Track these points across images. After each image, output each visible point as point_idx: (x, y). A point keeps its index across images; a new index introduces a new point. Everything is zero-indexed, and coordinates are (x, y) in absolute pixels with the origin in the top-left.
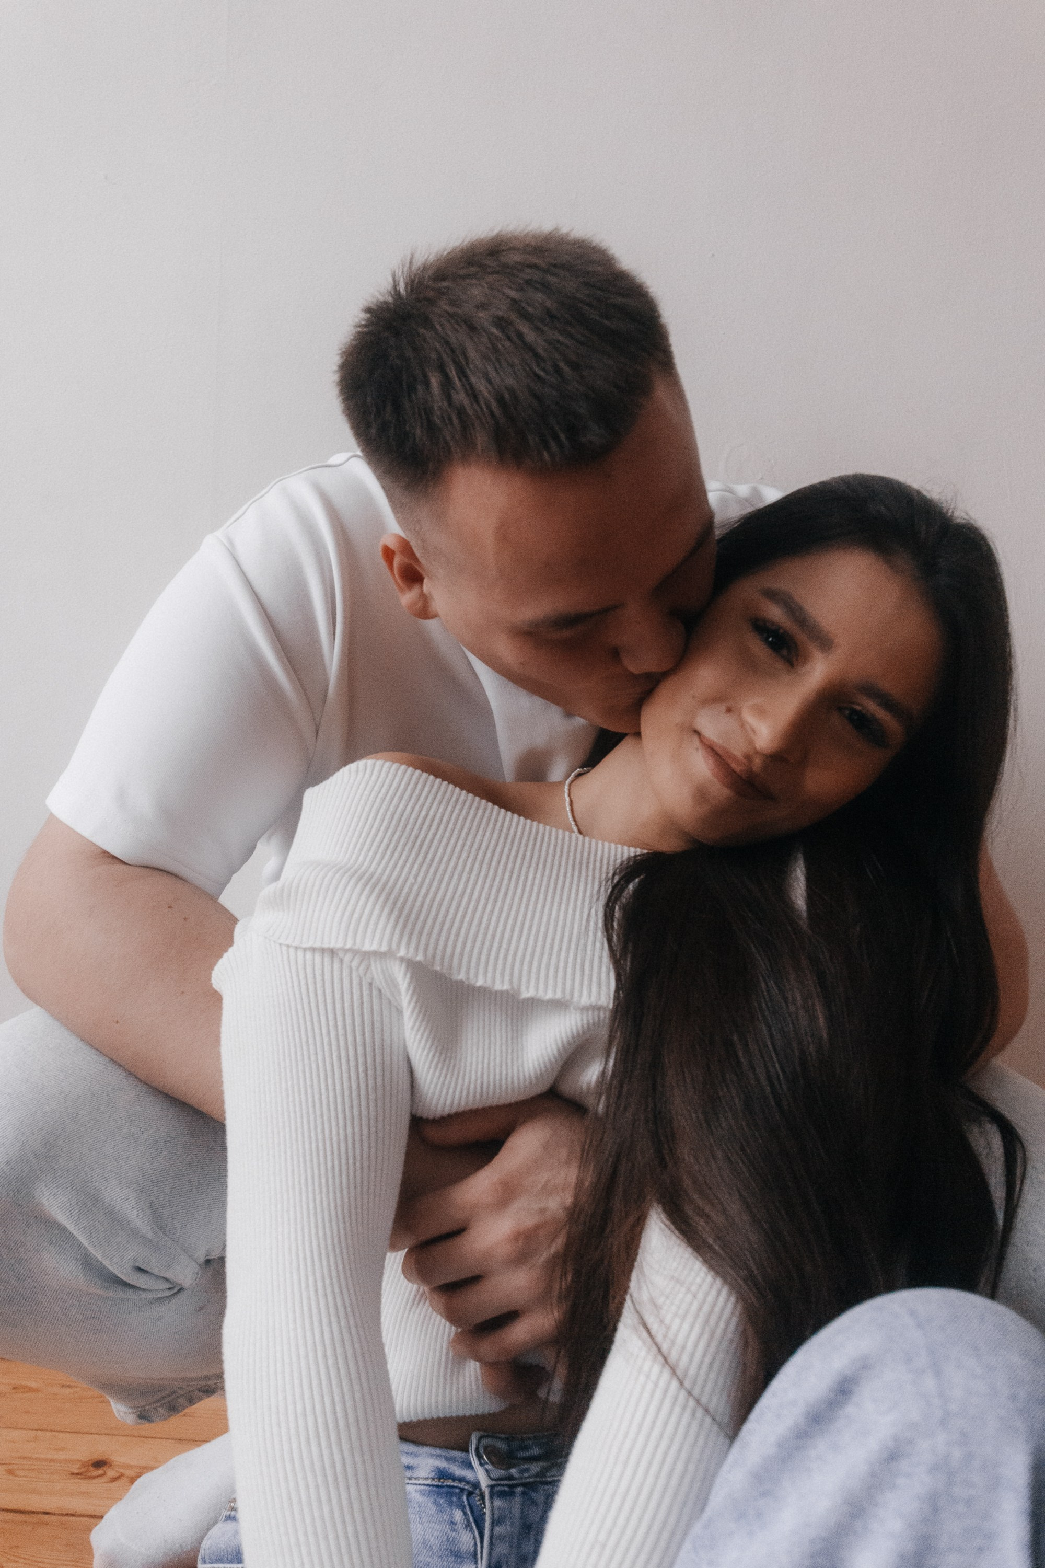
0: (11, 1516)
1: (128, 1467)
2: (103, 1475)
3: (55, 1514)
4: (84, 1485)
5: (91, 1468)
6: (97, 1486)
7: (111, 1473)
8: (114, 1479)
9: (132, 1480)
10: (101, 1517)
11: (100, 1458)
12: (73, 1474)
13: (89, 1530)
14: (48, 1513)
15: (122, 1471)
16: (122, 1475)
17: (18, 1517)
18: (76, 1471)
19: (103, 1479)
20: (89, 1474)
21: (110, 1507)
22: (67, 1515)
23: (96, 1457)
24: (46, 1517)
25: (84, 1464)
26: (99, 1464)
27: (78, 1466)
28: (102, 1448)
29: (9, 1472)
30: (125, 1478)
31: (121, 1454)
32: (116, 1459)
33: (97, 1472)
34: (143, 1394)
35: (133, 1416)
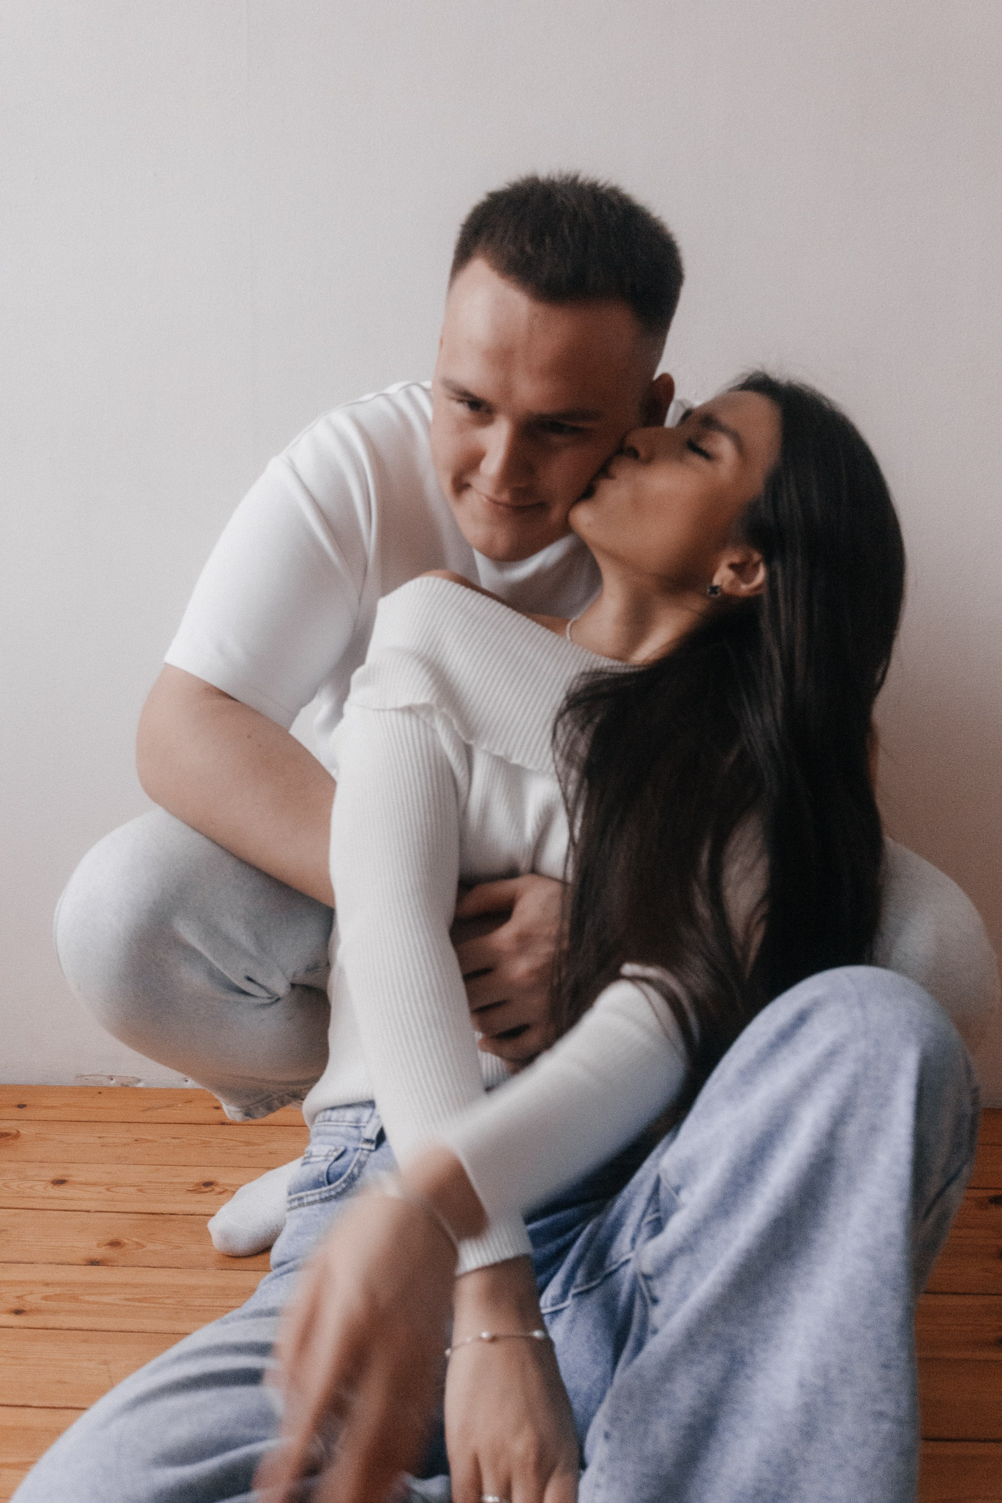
0: (146, 1216)
1: (230, 1184)
2: (213, 1190)
3: (178, 1214)
4: (199, 1197)
5: (202, 1187)
6: (209, 1197)
7: (218, 1189)
8: (220, 1193)
9: (234, 1193)
10: (213, 1215)
11: (211, 1180)
12: (189, 1190)
13: (206, 1223)
14: (173, 1214)
15: (227, 1188)
16: (226, 1190)
17: (151, 1217)
18: (192, 1189)
19: (213, 1193)
20: (202, 1190)
21: (218, 1209)
22: (186, 1215)
23: (207, 1180)
24: (174, 1217)
25: (197, 1184)
26: (208, 1184)
27: (191, 1186)
28: (209, 1174)
29: (140, 1190)
30: (229, 1192)
31: (223, 1178)
32: (221, 1180)
33: (207, 1189)
34: (248, 1096)
35: (240, 1114)
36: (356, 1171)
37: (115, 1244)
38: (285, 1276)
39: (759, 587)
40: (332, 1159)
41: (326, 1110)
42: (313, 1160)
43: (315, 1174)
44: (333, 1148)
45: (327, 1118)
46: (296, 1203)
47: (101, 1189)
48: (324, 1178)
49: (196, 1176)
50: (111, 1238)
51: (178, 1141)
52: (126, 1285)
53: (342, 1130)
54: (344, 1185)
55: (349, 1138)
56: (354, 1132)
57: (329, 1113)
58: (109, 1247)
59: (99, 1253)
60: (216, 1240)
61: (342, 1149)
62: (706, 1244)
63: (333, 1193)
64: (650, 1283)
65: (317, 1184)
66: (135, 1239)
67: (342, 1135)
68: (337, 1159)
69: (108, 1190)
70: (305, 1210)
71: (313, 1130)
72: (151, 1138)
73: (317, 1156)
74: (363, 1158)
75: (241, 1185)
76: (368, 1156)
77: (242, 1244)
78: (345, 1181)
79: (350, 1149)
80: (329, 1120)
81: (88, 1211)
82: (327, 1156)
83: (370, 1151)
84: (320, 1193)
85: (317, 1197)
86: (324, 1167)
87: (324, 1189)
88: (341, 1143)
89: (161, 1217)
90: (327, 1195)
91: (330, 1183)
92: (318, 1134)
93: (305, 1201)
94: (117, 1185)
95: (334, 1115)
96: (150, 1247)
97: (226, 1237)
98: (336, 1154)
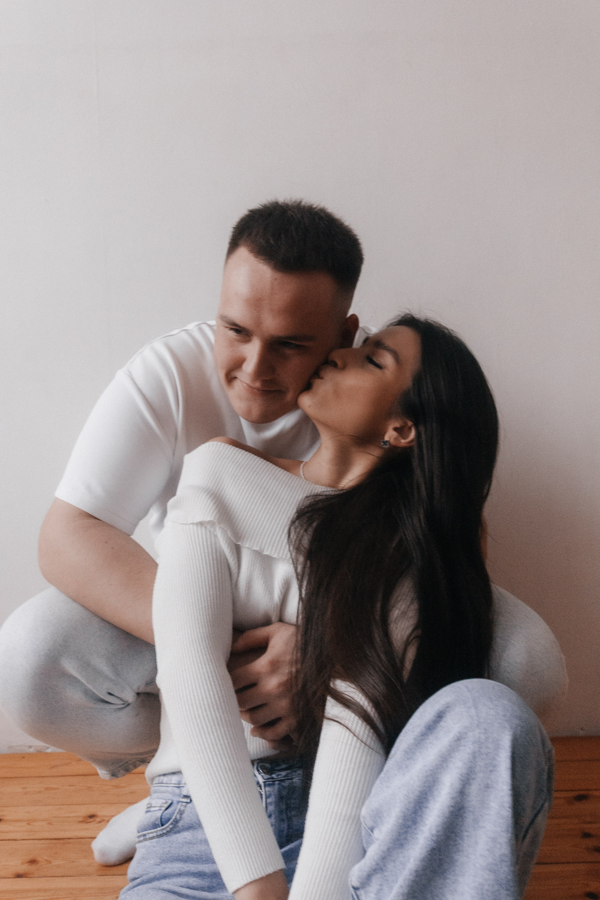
0: (52, 841)
1: (106, 816)
2: (95, 820)
3: (74, 839)
4: (85, 826)
5: (89, 819)
6: (92, 826)
7: (98, 819)
8: (100, 822)
9: (108, 821)
10: (94, 838)
11: (94, 813)
12: (80, 822)
13: (90, 843)
15: (104, 818)
16: (103, 820)
17: (55, 841)
18: (81, 820)
19: (94, 822)
20: (88, 821)
21: (98, 833)
22: (79, 838)
23: (90, 814)
24: (70, 840)
25: (85, 817)
26: (92, 816)
27: (82, 818)
28: (92, 810)
29: (50, 823)
30: (105, 821)
31: (101, 811)
32: (99, 813)
33: (91, 820)
34: (112, 764)
35: (108, 775)
36: (178, 817)
37: (33, 862)
38: (136, 888)
39: (412, 441)
40: (164, 809)
41: (160, 776)
42: (152, 809)
43: (153, 819)
44: (164, 801)
45: (161, 781)
46: (142, 838)
47: (24, 824)
48: (158, 822)
49: (84, 811)
50: (30, 857)
51: (73, 787)
52: (39, 890)
53: (170, 789)
54: (171, 826)
55: (174, 794)
56: (177, 791)
57: (162, 778)
58: (29, 864)
59: (24, 868)
60: (97, 856)
61: (170, 802)
62: (390, 866)
63: (165, 831)
64: (358, 892)
65: (155, 826)
66: (45, 858)
67: (170, 793)
68: (167, 809)
69: (29, 824)
70: (147, 843)
71: (153, 789)
72: (55, 787)
73: (155, 807)
74: (182, 808)
75: (113, 816)
76: (185, 807)
77: (113, 858)
78: (171, 824)
79: (175, 802)
80: (162, 783)
81: (15, 840)
82: (161, 806)
83: (187, 803)
84: (156, 832)
85: (155, 834)
86: (159, 814)
87: (159, 829)
88: (169, 797)
89: (62, 841)
90: (161, 833)
91: (162, 825)
92: (156, 792)
93: (147, 837)
94: (35, 821)
95: (165, 779)
96: (55, 862)
97: (103, 854)
98: (166, 806)
